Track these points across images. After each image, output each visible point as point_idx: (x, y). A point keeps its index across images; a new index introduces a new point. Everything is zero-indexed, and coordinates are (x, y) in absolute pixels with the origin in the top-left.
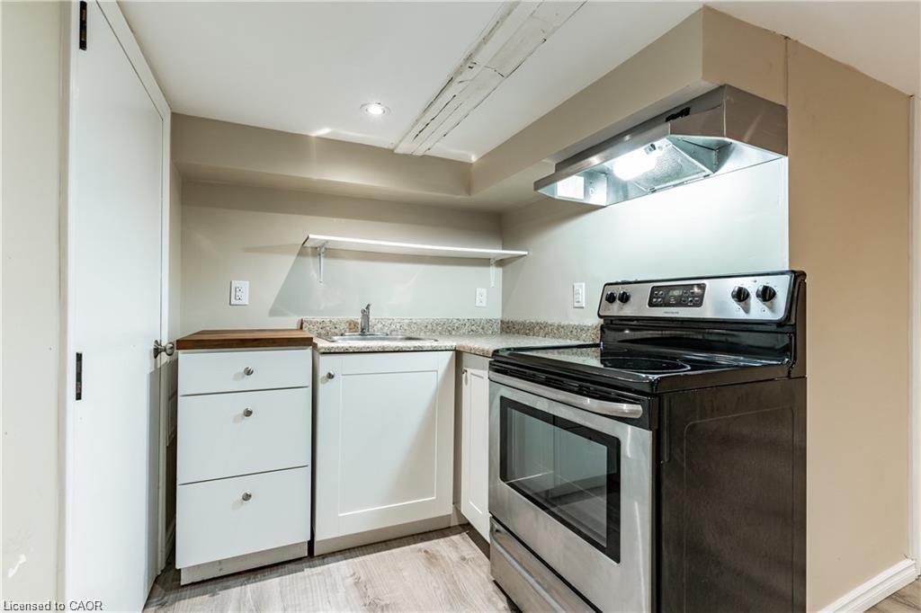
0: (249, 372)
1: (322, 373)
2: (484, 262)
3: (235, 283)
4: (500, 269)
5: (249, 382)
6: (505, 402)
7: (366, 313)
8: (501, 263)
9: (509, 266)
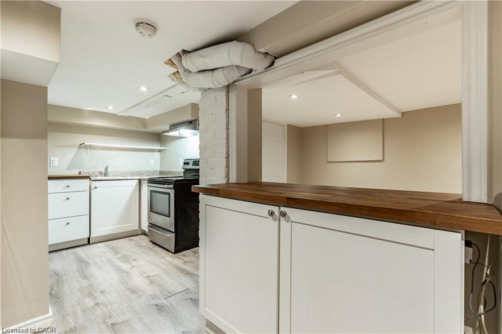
0: (68, 186)
1: (93, 187)
2: (154, 151)
3: (52, 159)
4: (159, 153)
5: (68, 190)
6: (151, 191)
7: (106, 169)
8: (160, 151)
9: (162, 152)
